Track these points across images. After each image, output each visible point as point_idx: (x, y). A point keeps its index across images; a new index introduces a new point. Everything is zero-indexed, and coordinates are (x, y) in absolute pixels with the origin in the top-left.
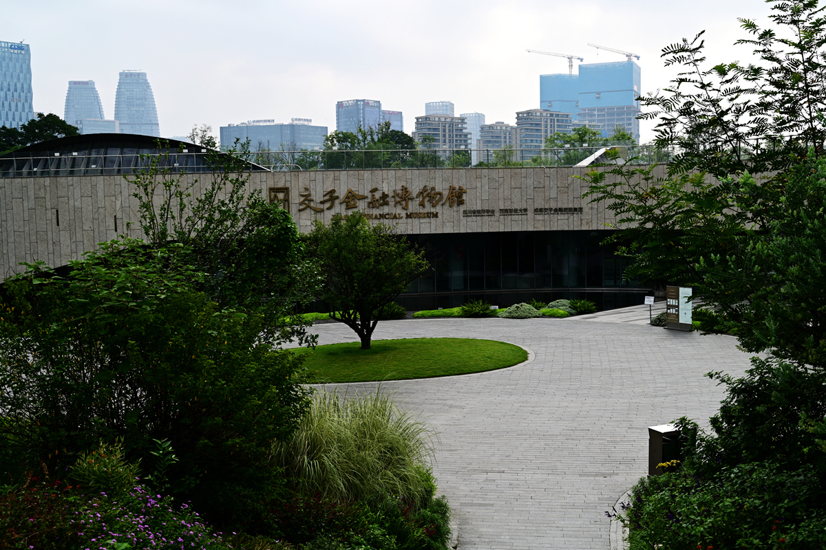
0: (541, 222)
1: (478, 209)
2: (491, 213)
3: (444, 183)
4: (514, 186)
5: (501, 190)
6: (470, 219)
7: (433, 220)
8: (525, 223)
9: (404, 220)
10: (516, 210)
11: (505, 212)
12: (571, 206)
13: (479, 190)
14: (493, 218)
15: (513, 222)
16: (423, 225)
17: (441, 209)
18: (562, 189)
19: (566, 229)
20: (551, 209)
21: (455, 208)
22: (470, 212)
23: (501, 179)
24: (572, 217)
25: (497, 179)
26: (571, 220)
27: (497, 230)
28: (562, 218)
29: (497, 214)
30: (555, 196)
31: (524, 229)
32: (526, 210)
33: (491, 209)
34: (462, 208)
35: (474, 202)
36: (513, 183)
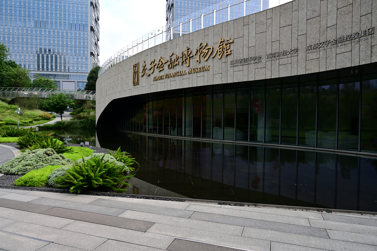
0: (314, 61)
1: (245, 57)
2: (257, 59)
3: (215, 37)
4: (283, 24)
5: (269, 33)
6: (236, 69)
7: (206, 73)
8: (295, 66)
9: (187, 76)
10: (285, 53)
11: (273, 56)
12: (356, 30)
13: (246, 38)
14: (259, 65)
15: (281, 67)
16: (199, 79)
17: (212, 62)
18: (344, 9)
19: (349, 65)
20: (327, 43)
21: (224, 60)
22: (237, 61)
23: (268, 21)
24: (357, 46)
25: (265, 21)
26: (356, 51)
27: (263, 78)
28: (343, 50)
29: (263, 60)
30: (334, 22)
31: (294, 74)
32: (297, 50)
33: (257, 55)
34: (230, 59)
35: (241, 50)
36: (282, 22)
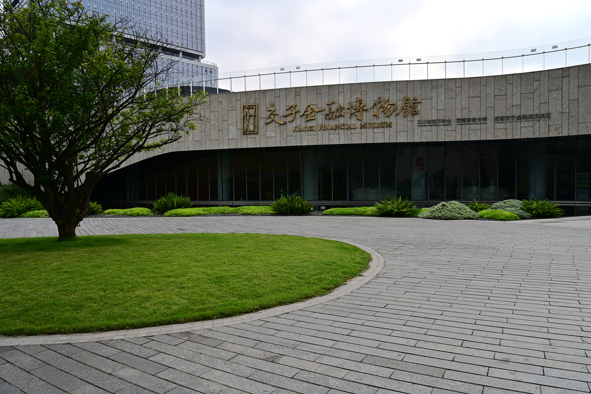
0: (502, 130)
1: (433, 119)
2: (446, 122)
3: (398, 94)
4: (472, 94)
5: (458, 100)
6: (424, 129)
7: (387, 130)
8: (485, 132)
9: (358, 130)
10: (474, 120)
11: (462, 121)
12: (536, 112)
13: (435, 100)
14: (449, 128)
15: (470, 131)
16: (376, 135)
17: (395, 119)
18: (527, 95)
19: (531, 137)
20: (513, 117)
21: (409, 118)
22: (425, 121)
23: (458, 89)
24: (538, 123)
25: (454, 89)
26: (537, 127)
27: (453, 140)
28: (526, 125)
29: (454, 123)
30: (519, 103)
31: (483, 138)
32: (485, 119)
33: (447, 118)
34: (417, 118)
35: (429, 111)
36: (471, 93)
